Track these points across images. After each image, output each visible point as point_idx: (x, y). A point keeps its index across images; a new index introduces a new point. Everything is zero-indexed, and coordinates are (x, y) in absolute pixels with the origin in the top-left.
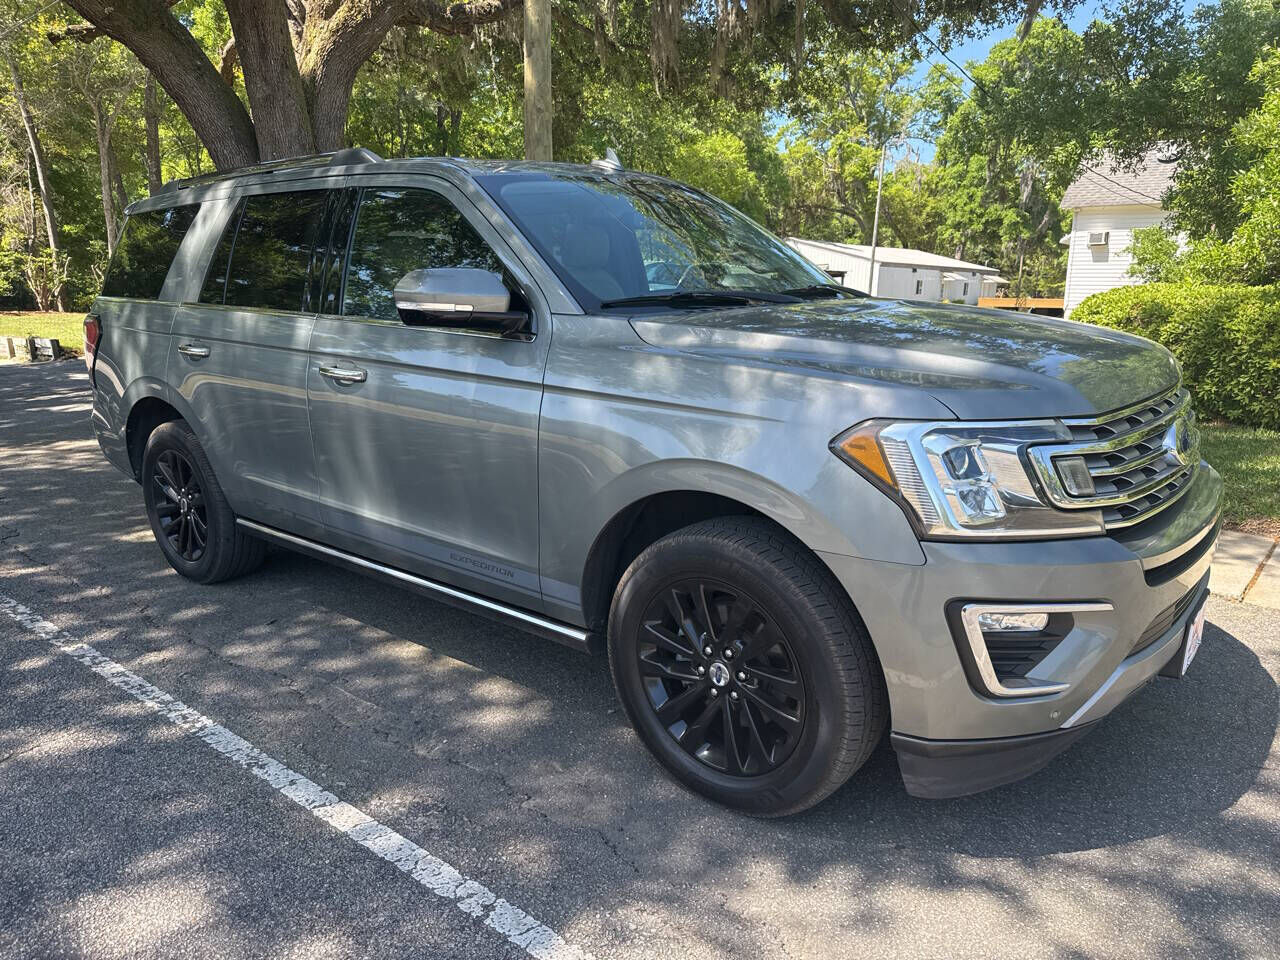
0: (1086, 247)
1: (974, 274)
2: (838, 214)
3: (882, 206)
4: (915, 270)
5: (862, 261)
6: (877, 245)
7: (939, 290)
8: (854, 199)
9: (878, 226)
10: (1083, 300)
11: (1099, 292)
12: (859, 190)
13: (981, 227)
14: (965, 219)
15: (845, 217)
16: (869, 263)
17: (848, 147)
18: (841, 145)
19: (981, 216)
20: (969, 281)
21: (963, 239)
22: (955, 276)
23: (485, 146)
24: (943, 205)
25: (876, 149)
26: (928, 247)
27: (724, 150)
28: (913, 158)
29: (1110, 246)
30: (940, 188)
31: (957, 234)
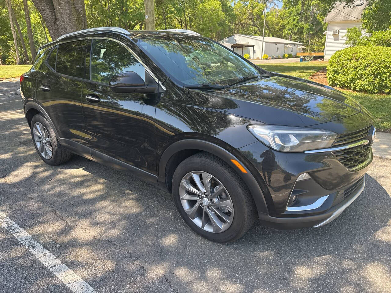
0: (331, 35)
1: (295, 45)
2: (251, 26)
3: (266, 23)
4: (276, 44)
5: (260, 41)
6: (264, 36)
7: (284, 50)
8: (257, 21)
9: (265, 30)
10: (335, 53)
11: (341, 50)
12: (258, 18)
13: (297, 30)
14: (292, 28)
15: (254, 27)
16: (262, 42)
17: (255, 3)
18: (252, 3)
19: (297, 26)
20: (293, 48)
21: (291, 34)
22: (289, 46)
23: (136, 6)
24: (285, 23)
25: (264, 4)
26: (280, 37)
27: (214, 5)
28: (276, 7)
29: (339, 35)
30: (284, 17)
31: (290, 32)
